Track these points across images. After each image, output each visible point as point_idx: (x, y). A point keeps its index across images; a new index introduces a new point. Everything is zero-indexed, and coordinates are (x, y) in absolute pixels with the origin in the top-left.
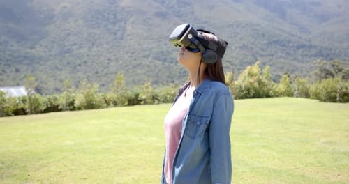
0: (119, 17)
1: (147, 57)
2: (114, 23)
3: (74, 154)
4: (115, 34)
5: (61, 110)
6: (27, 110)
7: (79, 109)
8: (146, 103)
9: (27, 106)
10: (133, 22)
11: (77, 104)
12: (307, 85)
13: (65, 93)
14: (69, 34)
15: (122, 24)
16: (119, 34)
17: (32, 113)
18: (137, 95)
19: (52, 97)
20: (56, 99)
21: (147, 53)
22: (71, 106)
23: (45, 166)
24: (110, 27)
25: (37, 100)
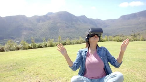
0: (57, 28)
1: (64, 37)
2: (56, 30)
3: (47, 59)
4: (56, 32)
5: (43, 47)
6: (33, 48)
7: (48, 47)
8: (68, 44)
9: (32, 47)
10: (60, 29)
11: (47, 45)
12: (112, 38)
13: (44, 42)
14: (45, 33)
15: (58, 30)
16: (57, 32)
17: (34, 48)
18: (65, 43)
19: (40, 44)
20: (41, 44)
21: (64, 36)
22: (46, 46)
23: (34, 64)
24: (55, 31)
25: (35, 44)
